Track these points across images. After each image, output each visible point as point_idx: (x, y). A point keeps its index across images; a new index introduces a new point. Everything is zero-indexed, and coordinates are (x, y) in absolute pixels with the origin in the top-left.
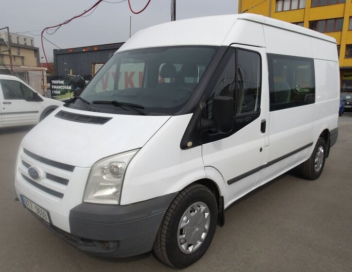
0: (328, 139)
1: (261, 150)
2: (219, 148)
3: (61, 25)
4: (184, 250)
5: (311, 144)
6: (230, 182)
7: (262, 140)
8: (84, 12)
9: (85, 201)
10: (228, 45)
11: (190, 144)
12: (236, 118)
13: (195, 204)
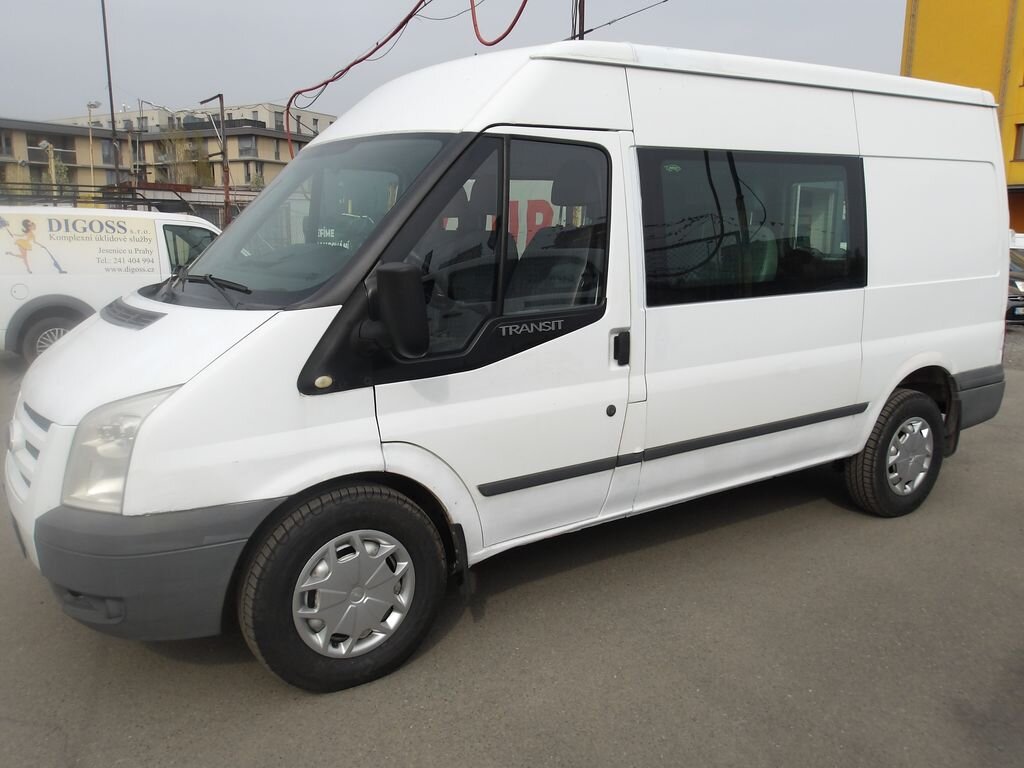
0: (954, 399)
1: (611, 411)
2: (439, 398)
3: (326, 83)
4: (318, 646)
5: (860, 409)
6: (490, 490)
7: (616, 383)
8: (376, 46)
9: (67, 502)
10: (477, 129)
11: (323, 381)
12: (503, 320)
13: (355, 535)
